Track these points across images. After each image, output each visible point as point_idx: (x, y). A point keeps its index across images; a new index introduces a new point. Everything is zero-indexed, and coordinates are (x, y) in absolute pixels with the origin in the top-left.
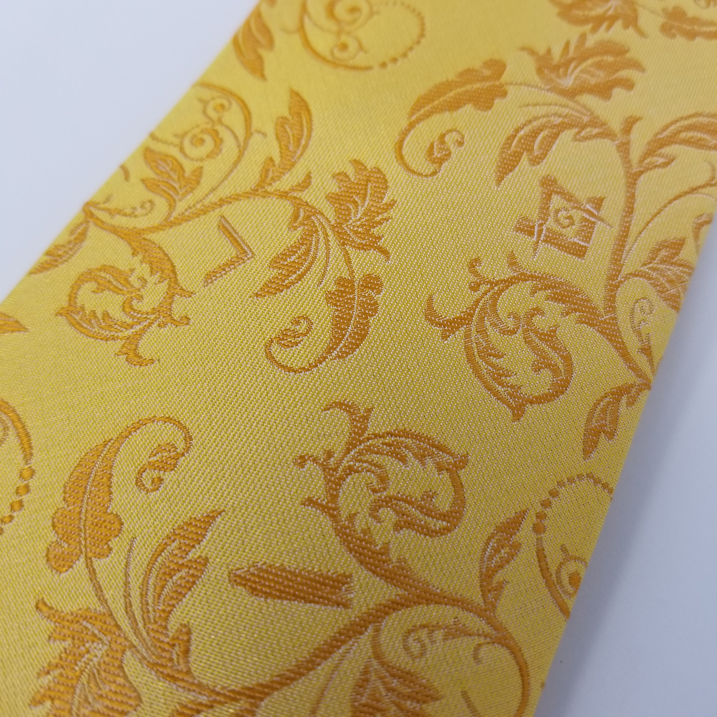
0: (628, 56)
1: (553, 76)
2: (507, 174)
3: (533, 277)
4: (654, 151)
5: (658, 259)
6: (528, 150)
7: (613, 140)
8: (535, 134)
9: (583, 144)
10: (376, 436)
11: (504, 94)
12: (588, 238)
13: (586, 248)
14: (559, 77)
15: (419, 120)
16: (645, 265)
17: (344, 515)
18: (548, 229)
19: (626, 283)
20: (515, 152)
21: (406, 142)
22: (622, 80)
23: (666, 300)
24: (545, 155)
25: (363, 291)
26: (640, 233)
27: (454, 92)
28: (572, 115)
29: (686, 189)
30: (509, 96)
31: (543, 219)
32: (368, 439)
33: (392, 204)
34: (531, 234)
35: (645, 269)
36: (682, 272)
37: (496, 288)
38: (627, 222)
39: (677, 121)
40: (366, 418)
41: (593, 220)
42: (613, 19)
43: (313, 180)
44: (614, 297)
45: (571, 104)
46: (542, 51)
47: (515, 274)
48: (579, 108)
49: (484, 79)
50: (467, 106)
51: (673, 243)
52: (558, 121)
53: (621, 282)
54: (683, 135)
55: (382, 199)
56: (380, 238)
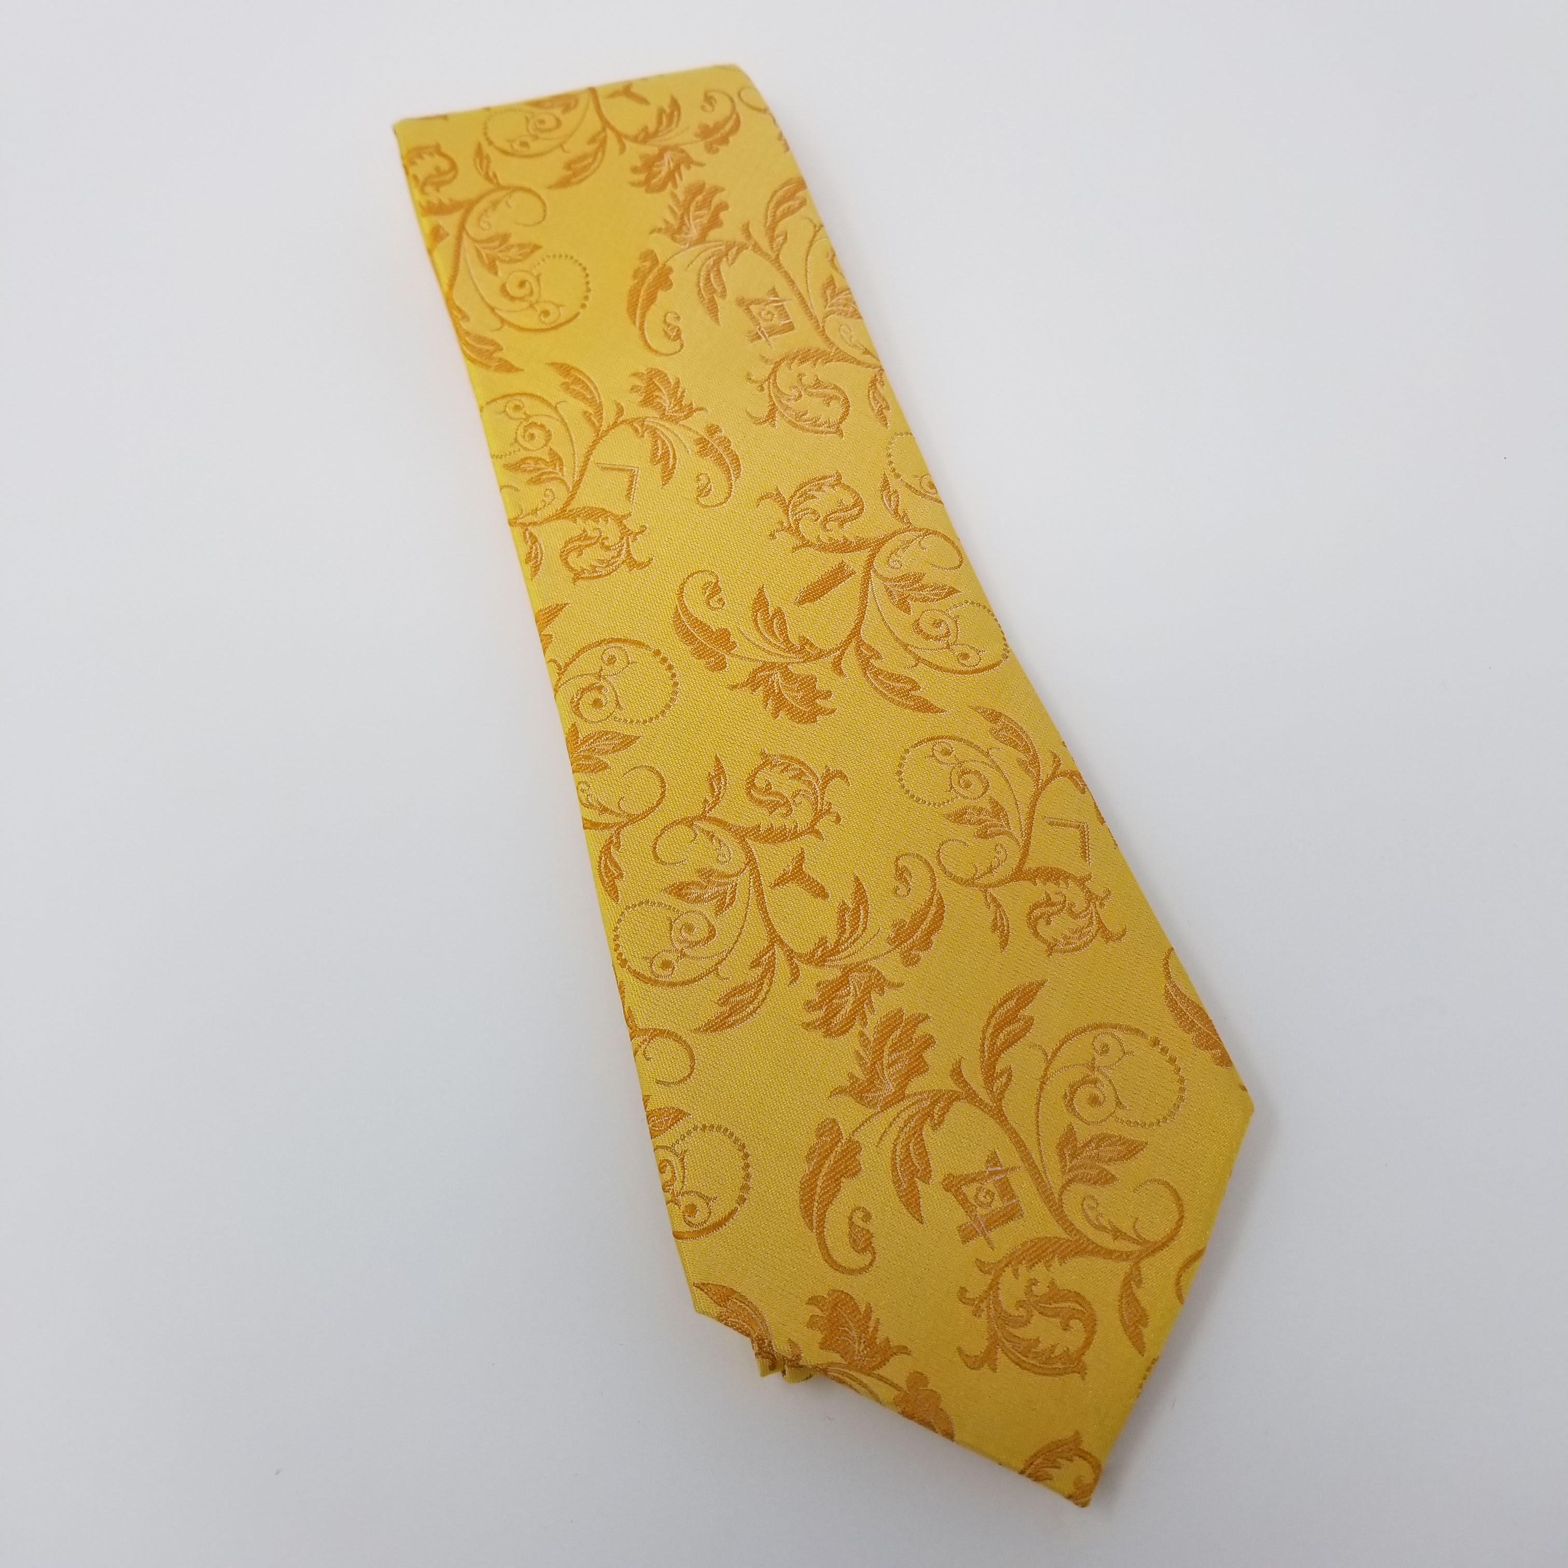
0: (707, 187)
1: (683, 236)
2: (718, 315)
3: (783, 360)
4: (773, 236)
5: (829, 298)
6: (714, 292)
7: (747, 248)
8: (708, 279)
9: (735, 264)
10: (792, 497)
11: (670, 270)
12: (787, 317)
13: (791, 322)
14: (687, 234)
15: (642, 324)
16: (826, 307)
17: (814, 540)
18: (764, 328)
19: (826, 325)
20: (709, 299)
21: (649, 341)
22: (718, 206)
23: (851, 317)
24: (724, 287)
25: (712, 438)
26: (808, 291)
27: (642, 291)
28: (715, 252)
29: (807, 245)
30: (675, 269)
31: (757, 325)
32: (790, 502)
33: (678, 382)
34: (759, 338)
35: (828, 309)
36: (846, 295)
37: (771, 381)
38: (796, 291)
39: (768, 207)
40: (779, 494)
41: (780, 304)
42: (677, 168)
43: (623, 404)
44: (827, 337)
45: (708, 245)
46: (663, 225)
47: (773, 366)
48: (714, 244)
49: (651, 269)
50: (658, 293)
51: (828, 283)
52: (711, 262)
53: (823, 326)
54: (778, 213)
55: (669, 382)
56: (691, 404)
